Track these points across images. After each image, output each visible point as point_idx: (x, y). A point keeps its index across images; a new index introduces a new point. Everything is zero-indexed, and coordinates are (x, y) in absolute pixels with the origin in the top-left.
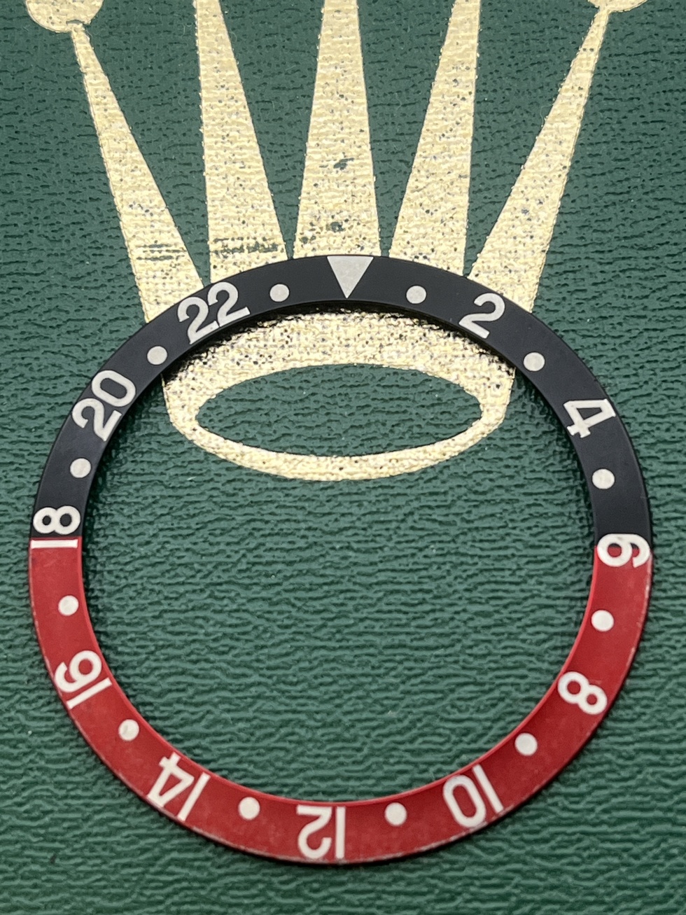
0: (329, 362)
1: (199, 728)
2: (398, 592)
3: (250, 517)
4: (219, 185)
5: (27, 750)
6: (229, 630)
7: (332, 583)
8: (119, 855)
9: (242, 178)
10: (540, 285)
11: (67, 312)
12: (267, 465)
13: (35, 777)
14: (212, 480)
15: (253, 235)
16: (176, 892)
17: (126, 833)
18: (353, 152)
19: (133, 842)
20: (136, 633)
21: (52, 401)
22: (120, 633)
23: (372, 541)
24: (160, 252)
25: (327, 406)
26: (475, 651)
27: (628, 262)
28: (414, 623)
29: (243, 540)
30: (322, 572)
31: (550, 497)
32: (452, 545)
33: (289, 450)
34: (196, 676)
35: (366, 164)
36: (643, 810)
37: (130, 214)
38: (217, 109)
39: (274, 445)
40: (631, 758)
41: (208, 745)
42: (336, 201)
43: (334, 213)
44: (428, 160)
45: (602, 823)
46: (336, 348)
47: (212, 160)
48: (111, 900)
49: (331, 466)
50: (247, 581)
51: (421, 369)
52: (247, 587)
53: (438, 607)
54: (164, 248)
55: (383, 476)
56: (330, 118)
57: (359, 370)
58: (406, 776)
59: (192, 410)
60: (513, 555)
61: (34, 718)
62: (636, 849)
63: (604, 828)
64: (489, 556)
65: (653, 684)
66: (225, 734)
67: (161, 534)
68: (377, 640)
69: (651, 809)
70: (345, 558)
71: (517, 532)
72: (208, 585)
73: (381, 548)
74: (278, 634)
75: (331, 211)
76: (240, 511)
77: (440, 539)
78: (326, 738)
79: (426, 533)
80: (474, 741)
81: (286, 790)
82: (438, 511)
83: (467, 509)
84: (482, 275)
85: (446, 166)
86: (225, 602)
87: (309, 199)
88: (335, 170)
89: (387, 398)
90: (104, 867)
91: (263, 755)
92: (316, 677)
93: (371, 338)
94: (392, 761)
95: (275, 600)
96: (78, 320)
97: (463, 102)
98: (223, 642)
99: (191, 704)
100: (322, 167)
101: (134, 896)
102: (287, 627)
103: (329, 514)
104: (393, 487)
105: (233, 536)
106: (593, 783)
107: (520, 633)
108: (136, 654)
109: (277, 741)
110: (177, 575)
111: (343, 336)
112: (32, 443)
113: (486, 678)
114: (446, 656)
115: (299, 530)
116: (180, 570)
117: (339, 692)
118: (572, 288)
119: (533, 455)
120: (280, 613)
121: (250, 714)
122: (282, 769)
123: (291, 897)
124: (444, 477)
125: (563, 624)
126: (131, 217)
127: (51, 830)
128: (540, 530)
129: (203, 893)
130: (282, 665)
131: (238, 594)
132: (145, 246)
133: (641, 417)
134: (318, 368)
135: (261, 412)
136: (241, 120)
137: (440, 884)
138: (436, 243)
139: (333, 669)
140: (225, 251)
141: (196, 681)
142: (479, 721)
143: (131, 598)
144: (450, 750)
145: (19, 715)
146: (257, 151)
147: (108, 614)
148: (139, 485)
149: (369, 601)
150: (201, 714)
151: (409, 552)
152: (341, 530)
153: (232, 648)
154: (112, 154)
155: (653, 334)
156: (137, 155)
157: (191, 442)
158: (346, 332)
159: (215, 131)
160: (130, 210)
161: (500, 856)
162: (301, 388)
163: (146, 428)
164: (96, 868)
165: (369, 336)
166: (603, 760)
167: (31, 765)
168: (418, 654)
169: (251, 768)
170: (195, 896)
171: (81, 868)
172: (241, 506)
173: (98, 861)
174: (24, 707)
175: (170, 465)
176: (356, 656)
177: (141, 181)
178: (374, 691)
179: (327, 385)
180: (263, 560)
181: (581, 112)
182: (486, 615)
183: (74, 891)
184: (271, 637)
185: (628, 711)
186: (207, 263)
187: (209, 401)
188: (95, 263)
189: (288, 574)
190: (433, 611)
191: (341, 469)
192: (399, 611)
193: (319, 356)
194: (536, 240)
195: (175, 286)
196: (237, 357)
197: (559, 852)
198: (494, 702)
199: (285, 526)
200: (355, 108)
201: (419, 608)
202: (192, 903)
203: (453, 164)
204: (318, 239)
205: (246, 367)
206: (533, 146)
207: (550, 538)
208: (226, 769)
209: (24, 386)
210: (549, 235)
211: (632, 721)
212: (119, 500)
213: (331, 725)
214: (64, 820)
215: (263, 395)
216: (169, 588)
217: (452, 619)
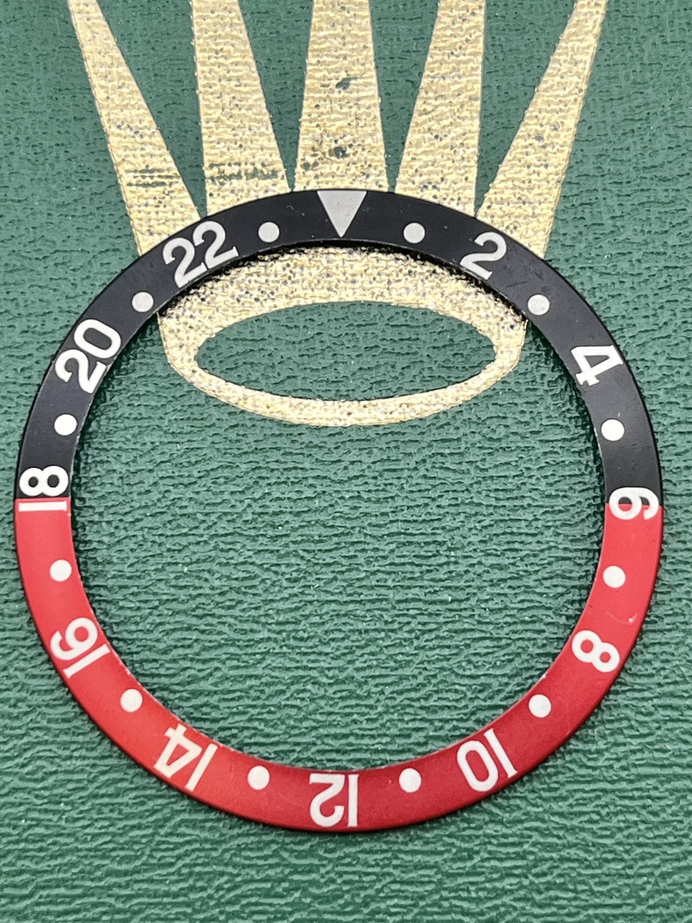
0: (335, 299)
1: (206, 685)
2: (410, 543)
3: (254, 465)
4: (213, 105)
5: (26, 709)
6: (235, 584)
7: (342, 533)
8: (127, 817)
9: (238, 97)
10: (556, 218)
11: (54, 242)
12: (271, 409)
13: (37, 737)
14: (214, 425)
15: (251, 160)
16: (187, 854)
17: (133, 794)
18: (356, 70)
19: (143, 803)
20: (138, 587)
21: (42, 339)
22: (121, 587)
23: (384, 490)
24: (152, 177)
25: (333, 347)
26: (491, 605)
27: (647, 194)
28: (427, 576)
29: (248, 489)
30: (331, 524)
31: (567, 445)
32: (466, 495)
33: (294, 394)
34: (203, 632)
35: (370, 84)
36: (663, 766)
37: (119, 135)
38: (209, 21)
39: (279, 388)
40: (650, 714)
41: (216, 703)
42: (339, 124)
43: (338, 137)
44: (436, 80)
45: (621, 779)
46: (341, 284)
47: (205, 77)
48: (120, 863)
49: (338, 411)
50: (253, 533)
51: (431, 308)
52: (254, 539)
53: (453, 559)
54: (156, 174)
55: (393, 421)
56: (332, 32)
57: (366, 309)
58: (422, 734)
59: (191, 350)
60: (529, 505)
61: (34, 676)
62: (656, 806)
63: (624, 785)
64: (504, 506)
65: (672, 638)
66: (234, 691)
67: (161, 482)
68: (391, 594)
69: (670, 766)
70: (356, 508)
71: (533, 481)
72: (213, 536)
73: (392, 498)
74: (286, 588)
75: (334, 135)
76: (244, 458)
77: (454, 488)
78: (339, 695)
79: (438, 482)
80: (491, 698)
81: (298, 749)
82: (449, 459)
83: (481, 457)
84: (494, 206)
85: (457, 87)
86: (231, 554)
87: (311, 122)
88: (337, 90)
89: (396, 339)
90: (111, 829)
91: (274, 713)
92: (326, 632)
93: (379, 274)
94: (406, 718)
95: (282, 552)
96: (65, 251)
97: (472, 18)
98: (229, 596)
99: (198, 661)
100: (323, 86)
101: (144, 858)
102: (296, 580)
103: (339, 461)
104: (404, 434)
105: (238, 485)
106: (611, 739)
107: (537, 587)
108: (139, 609)
109: (287, 699)
110: (179, 526)
111: (349, 271)
112: (22, 385)
113: (502, 633)
114: (461, 610)
115: (306, 478)
116: (181, 521)
117: (352, 648)
118: (589, 222)
119: (549, 400)
120: (288, 565)
121: (259, 671)
122: (294, 727)
123: (305, 857)
124: (458, 424)
125: (580, 578)
126: (119, 139)
127: (55, 792)
128: (557, 479)
129: (214, 854)
130: (291, 620)
131: (244, 546)
132: (135, 171)
133: (662, 361)
134: (324, 305)
135: (263, 353)
136: (235, 33)
137: (458, 843)
138: (446, 171)
139: (345, 624)
140: (221, 177)
141: (202, 637)
142: (496, 676)
143: (132, 550)
144: (466, 707)
145: (18, 673)
146: (254, 69)
147: (108, 567)
148: (136, 430)
149: (381, 554)
150: (208, 671)
151: (421, 502)
152: (350, 479)
153: (240, 602)
154: (97, 68)
155: (671, 272)
156: (124, 70)
157: (190, 385)
158: (351, 267)
159: (208, 44)
160: (117, 131)
161: (517, 814)
162: (305, 327)
163: (141, 369)
164: (103, 831)
165: (376, 271)
166: (622, 716)
167: (31, 725)
168: (432, 608)
169: (262, 726)
170: (207, 857)
171: (87, 831)
172: (246, 453)
173: (107, 823)
174: (22, 664)
175: (169, 408)
176: (368, 610)
177: (130, 99)
178: (386, 647)
179: (333, 325)
180: (270, 510)
181: (597, 30)
182: (501, 568)
183: (81, 854)
184: (279, 591)
185: (647, 666)
186: (203, 192)
187: (208, 341)
188: (82, 189)
189: (297, 526)
190: (447, 563)
191: (349, 414)
192: (412, 564)
193: (324, 292)
194: (551, 169)
195: (169, 216)
196: (238, 292)
197: (576, 809)
198: (511, 657)
199: (292, 474)
200: (358, 21)
201: (433, 561)
202: (204, 864)
203: (463, 85)
204: (320, 165)
205: (247, 305)
206: (547, 66)
207: (567, 487)
208: (235, 728)
209: (11, 323)
210: (564, 164)
211: (651, 675)
212: (116, 446)
213: (343, 682)
214: (69, 781)
215: (266, 335)
216: (170, 540)
217: (467, 572)
